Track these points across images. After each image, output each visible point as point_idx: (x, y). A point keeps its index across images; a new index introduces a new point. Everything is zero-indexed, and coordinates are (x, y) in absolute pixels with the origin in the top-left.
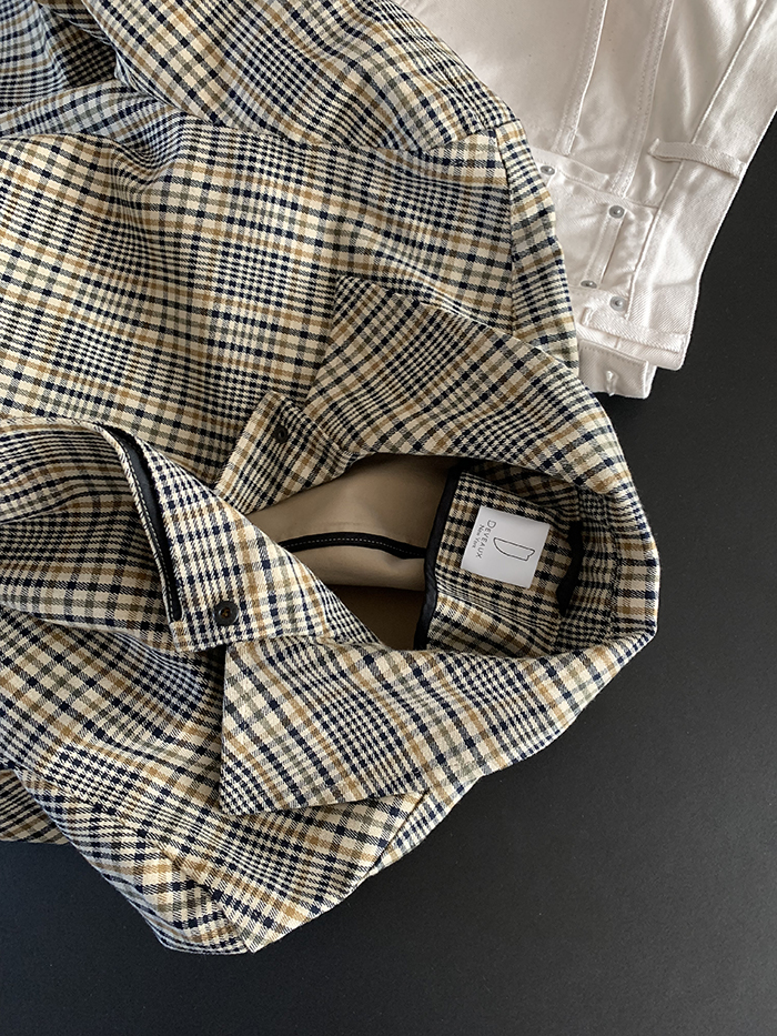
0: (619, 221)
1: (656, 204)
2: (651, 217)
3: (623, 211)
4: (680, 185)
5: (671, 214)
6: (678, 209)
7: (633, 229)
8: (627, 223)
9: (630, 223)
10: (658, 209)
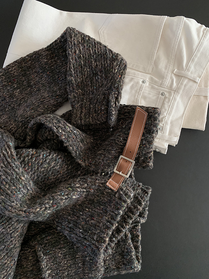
0: (163, 97)
1: (175, 90)
2: (173, 94)
3: (164, 93)
4: (182, 84)
5: (179, 93)
6: (181, 92)
7: (167, 100)
8: (165, 98)
9: (167, 98)
10: (175, 91)
